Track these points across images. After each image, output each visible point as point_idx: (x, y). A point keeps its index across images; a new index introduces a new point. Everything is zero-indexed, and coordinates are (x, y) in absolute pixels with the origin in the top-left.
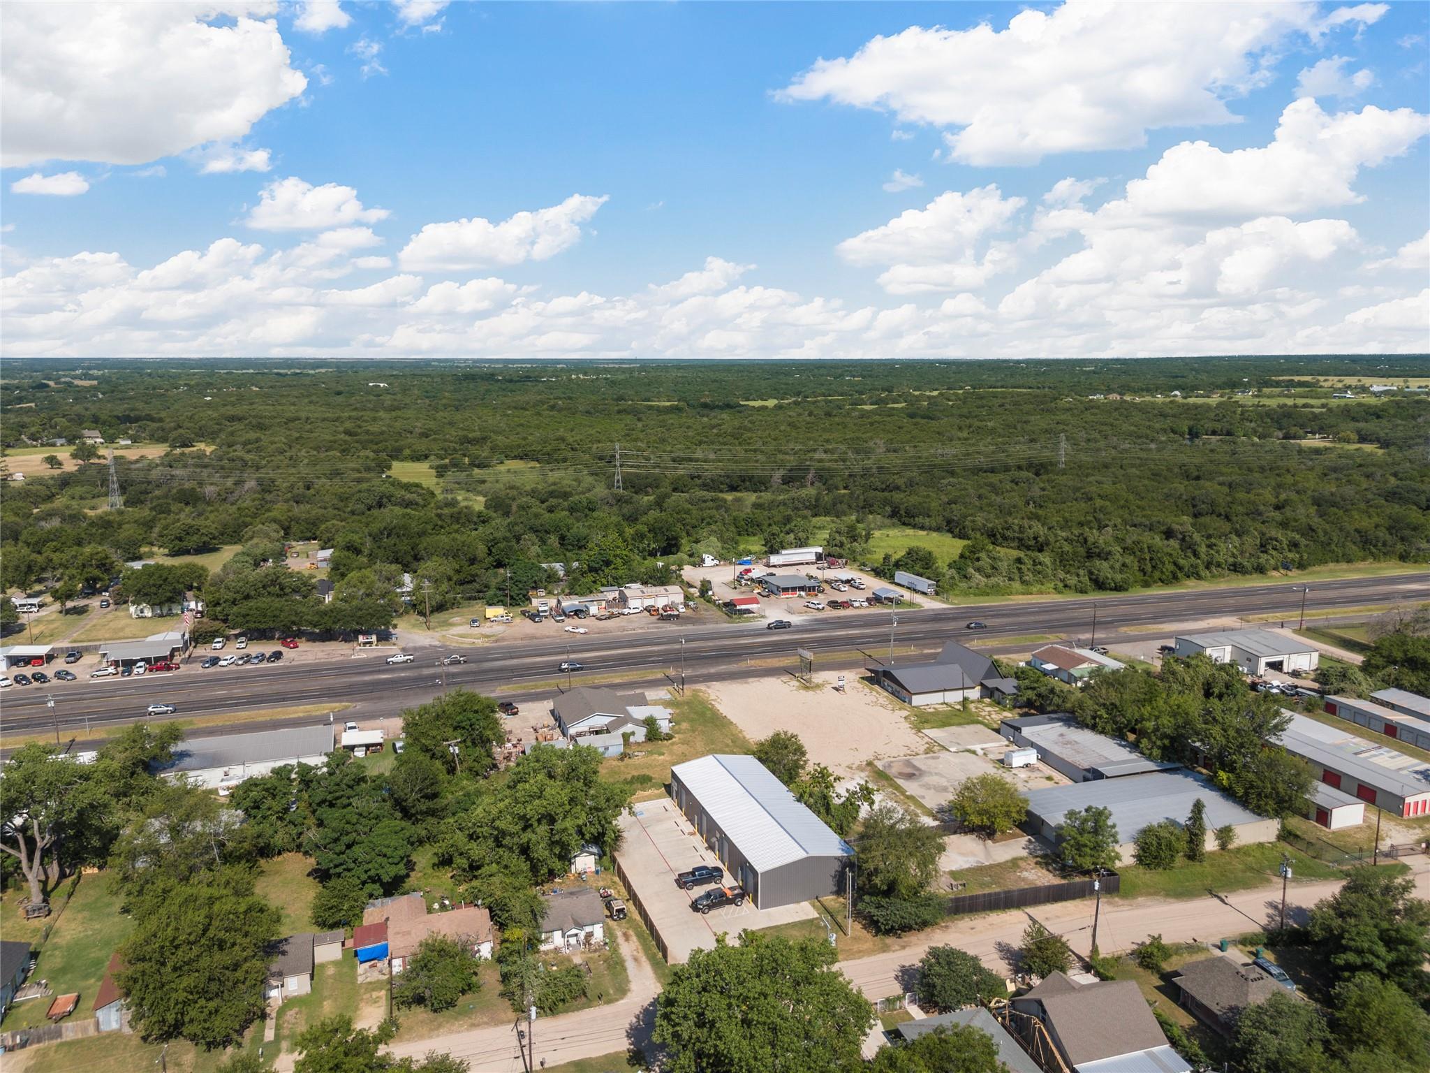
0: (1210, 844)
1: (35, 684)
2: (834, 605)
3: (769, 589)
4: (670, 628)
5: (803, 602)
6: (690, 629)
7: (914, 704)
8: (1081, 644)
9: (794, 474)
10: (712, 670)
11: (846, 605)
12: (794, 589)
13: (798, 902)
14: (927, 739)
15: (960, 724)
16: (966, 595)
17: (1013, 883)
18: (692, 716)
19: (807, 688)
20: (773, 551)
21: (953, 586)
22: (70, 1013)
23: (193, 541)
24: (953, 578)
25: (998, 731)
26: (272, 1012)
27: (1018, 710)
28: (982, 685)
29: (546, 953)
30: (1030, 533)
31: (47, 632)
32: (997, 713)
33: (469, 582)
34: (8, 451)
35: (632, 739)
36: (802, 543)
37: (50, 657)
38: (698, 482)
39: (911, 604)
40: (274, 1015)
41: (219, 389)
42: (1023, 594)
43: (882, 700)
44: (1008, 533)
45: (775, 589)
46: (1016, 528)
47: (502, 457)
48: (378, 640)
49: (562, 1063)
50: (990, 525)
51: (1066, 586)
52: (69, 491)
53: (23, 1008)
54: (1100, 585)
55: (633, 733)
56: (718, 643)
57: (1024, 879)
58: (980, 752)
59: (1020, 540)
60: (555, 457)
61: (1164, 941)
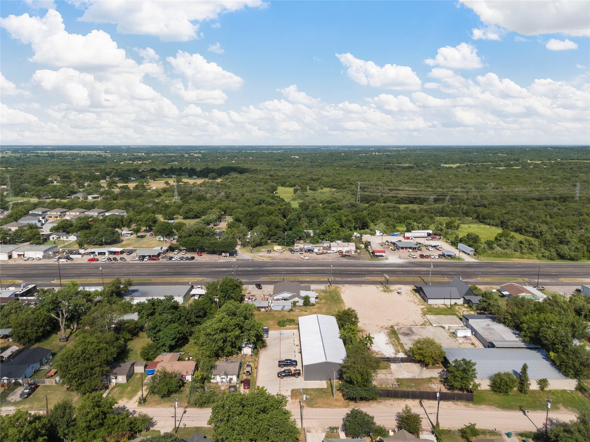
0: (534, 386)
1: (113, 261)
2: (422, 256)
3: (396, 247)
4: (345, 260)
5: (408, 254)
6: (352, 261)
7: (429, 303)
8: (530, 284)
9: (441, 197)
10: (349, 279)
11: (427, 257)
12: (406, 248)
13: (322, 380)
14: (426, 319)
15: (446, 315)
16: (490, 256)
17: (425, 388)
18: (329, 297)
19: (385, 291)
20: (408, 231)
21: (484, 251)
22: (52, 376)
23: (191, 214)
24: (484, 248)
25: (461, 319)
26: (110, 387)
27: (479, 311)
28: (464, 298)
29: (213, 383)
30: (539, 230)
31: (128, 243)
32: (467, 311)
33: (274, 236)
34: (156, 179)
35: (297, 304)
36: (425, 228)
37: (122, 252)
38: (395, 199)
39: (459, 259)
40: (110, 388)
41: (239, 158)
42: (519, 258)
43: (416, 300)
44: (528, 229)
45: (398, 247)
46: (532, 227)
47: (323, 186)
48: (229, 256)
49: (192, 426)
50: (520, 225)
51: (543, 256)
52: (165, 194)
53: (41, 372)
54: (562, 257)
55: (298, 302)
56: (359, 268)
57: (430, 388)
58: (447, 328)
59: (534, 232)
60: (343, 186)
61: (477, 427)
